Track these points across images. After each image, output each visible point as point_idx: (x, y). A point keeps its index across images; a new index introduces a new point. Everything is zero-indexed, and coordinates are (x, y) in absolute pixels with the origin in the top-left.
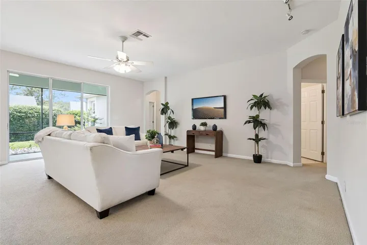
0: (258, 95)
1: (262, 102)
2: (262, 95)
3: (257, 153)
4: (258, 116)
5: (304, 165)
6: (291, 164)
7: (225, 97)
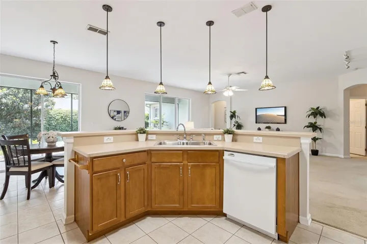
0: (315, 108)
1: (317, 113)
2: (318, 108)
3: (314, 149)
4: (316, 123)
5: (351, 158)
6: (343, 157)
7: (285, 108)
